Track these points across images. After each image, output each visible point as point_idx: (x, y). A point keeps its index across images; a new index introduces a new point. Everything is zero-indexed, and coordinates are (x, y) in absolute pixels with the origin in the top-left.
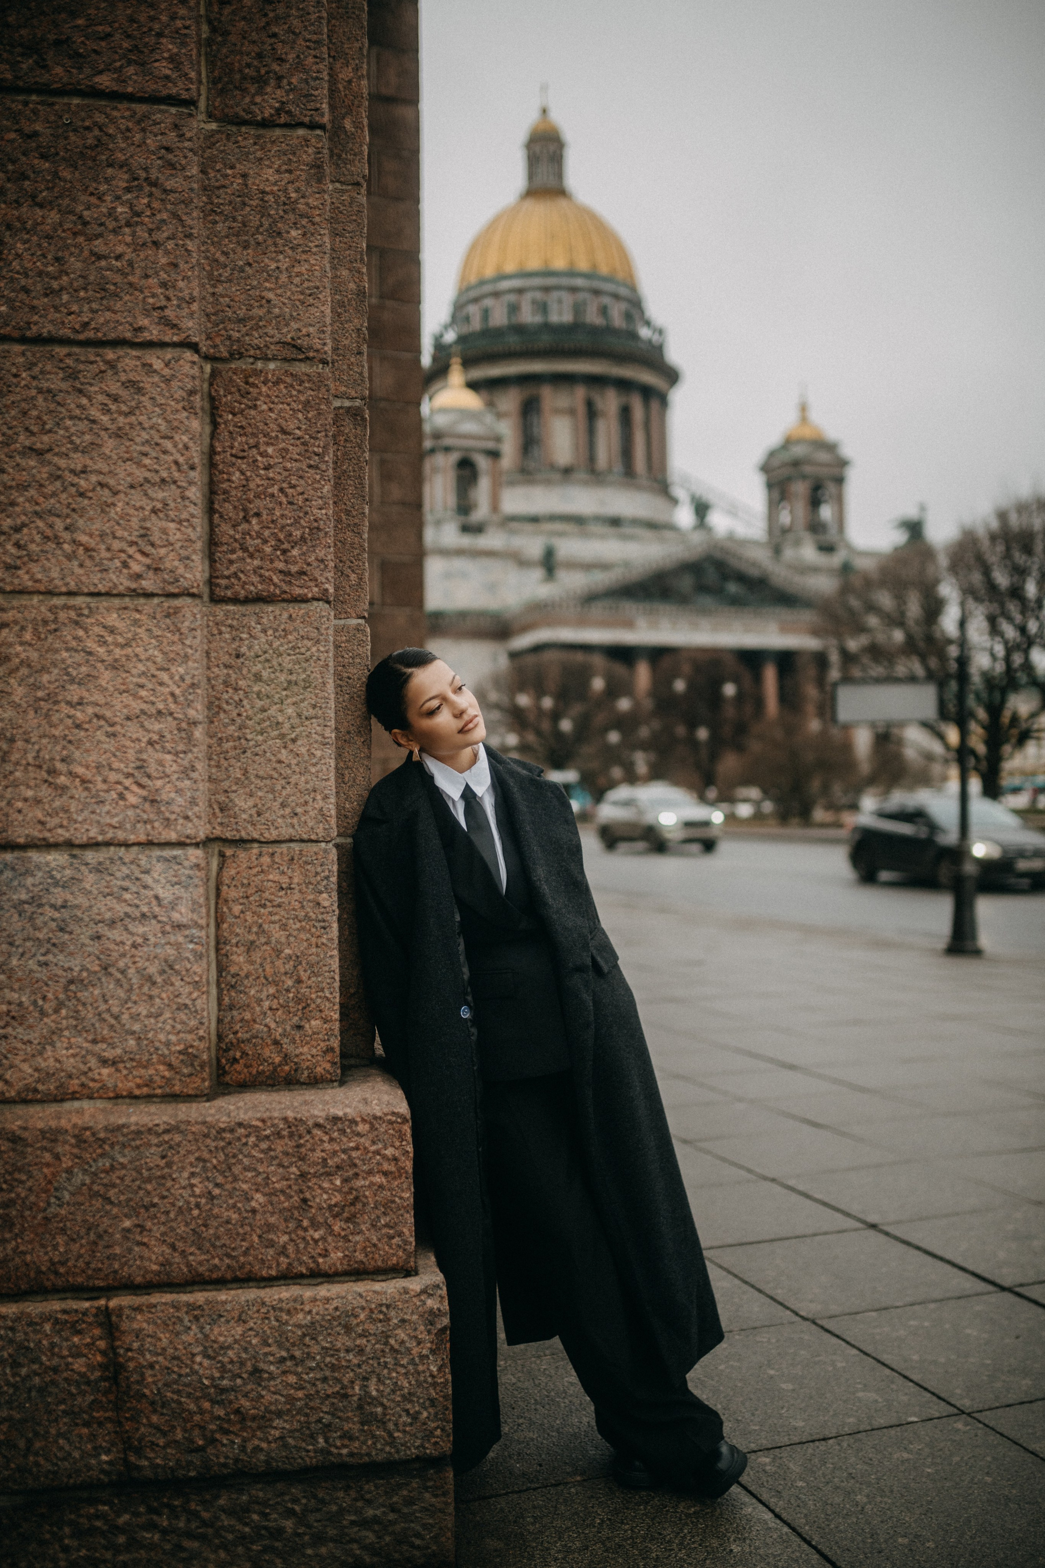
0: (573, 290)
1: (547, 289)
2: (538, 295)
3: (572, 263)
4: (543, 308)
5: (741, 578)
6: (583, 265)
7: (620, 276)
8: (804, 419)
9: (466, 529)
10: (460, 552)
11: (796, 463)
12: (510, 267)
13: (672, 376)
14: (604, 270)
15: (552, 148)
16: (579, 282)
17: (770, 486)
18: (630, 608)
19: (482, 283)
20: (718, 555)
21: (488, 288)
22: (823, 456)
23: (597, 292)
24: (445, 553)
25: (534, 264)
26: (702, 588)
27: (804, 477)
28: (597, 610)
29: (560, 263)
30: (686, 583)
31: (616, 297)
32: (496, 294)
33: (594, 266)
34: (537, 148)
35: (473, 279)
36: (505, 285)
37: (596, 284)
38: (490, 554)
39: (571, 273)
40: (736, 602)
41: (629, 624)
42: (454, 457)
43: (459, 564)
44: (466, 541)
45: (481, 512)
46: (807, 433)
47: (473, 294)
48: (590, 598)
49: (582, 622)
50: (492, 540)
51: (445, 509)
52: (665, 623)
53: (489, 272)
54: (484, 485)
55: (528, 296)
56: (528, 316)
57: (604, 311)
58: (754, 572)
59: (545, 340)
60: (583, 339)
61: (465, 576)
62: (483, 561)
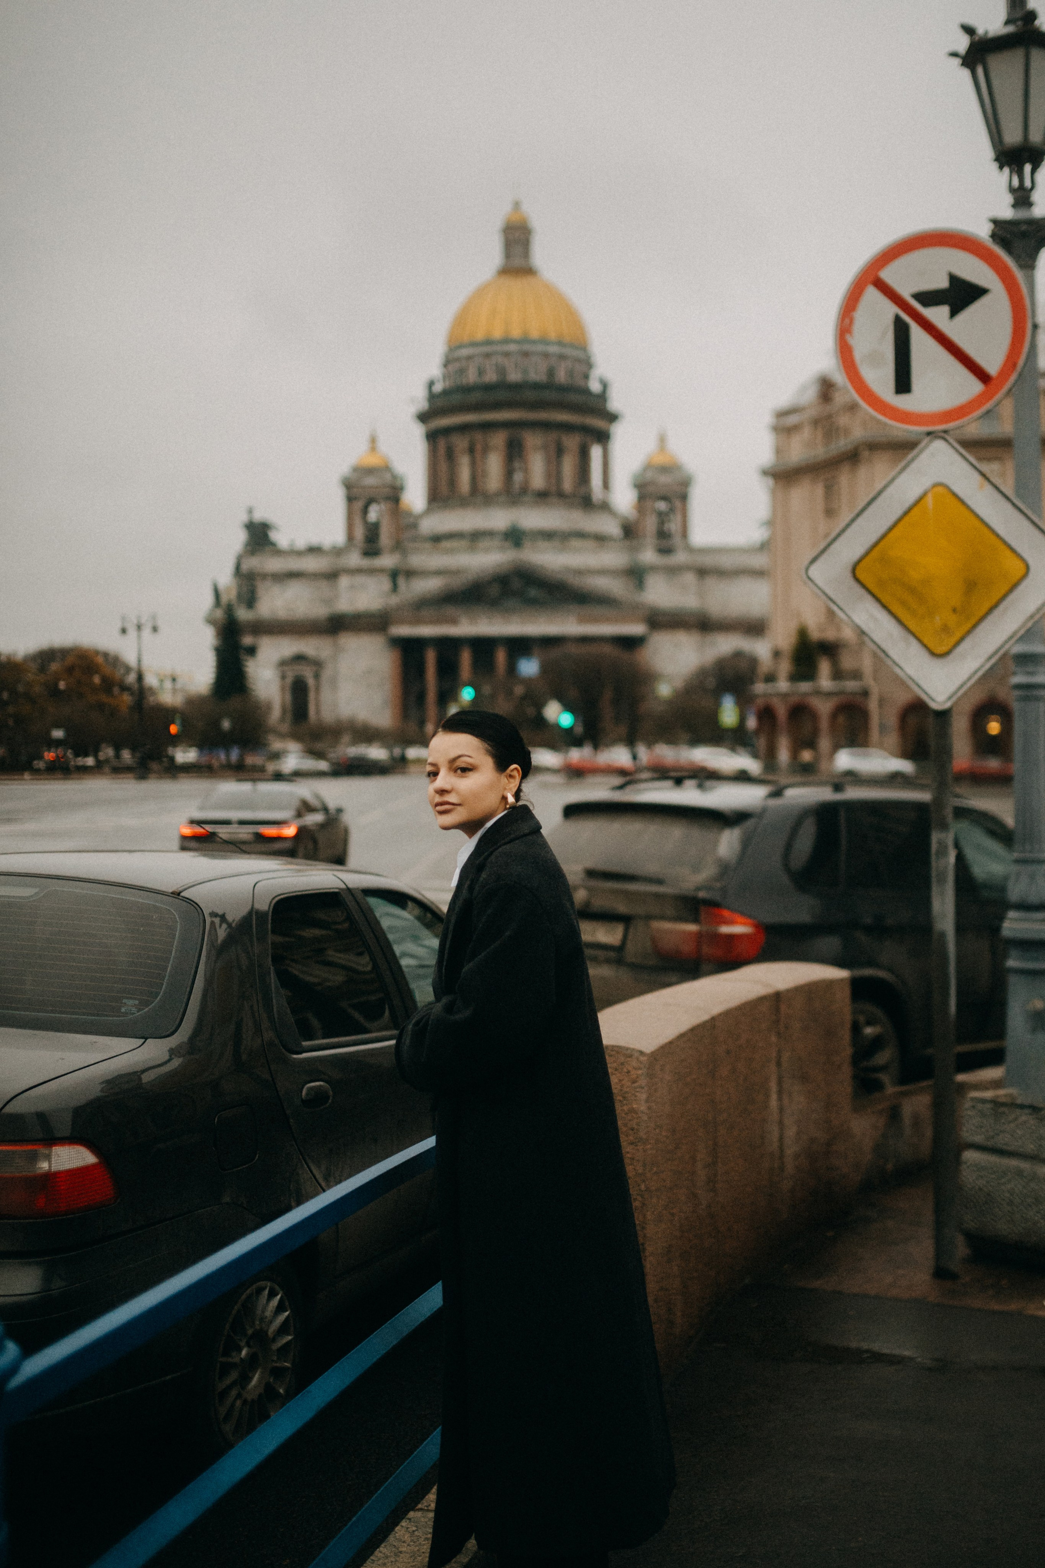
0: (506, 354)
1: (488, 355)
2: (480, 361)
3: (507, 332)
4: (482, 372)
5: (542, 583)
6: (516, 333)
8: (662, 448)
9: (367, 553)
10: (359, 571)
14: (535, 334)
15: (522, 235)
16: (512, 347)
18: (450, 610)
20: (523, 567)
23: (526, 354)
24: (350, 572)
25: (480, 336)
26: (509, 594)
28: (425, 613)
29: (498, 334)
30: (494, 591)
31: (546, 355)
32: (460, 359)
33: (527, 333)
37: (526, 347)
39: (506, 341)
40: (536, 603)
41: (454, 622)
43: (360, 579)
44: (366, 563)
46: (661, 458)
49: (418, 621)
50: (386, 560)
51: (356, 543)
52: (482, 620)
56: (470, 378)
59: (476, 397)
60: (501, 395)
61: (363, 587)
62: (377, 575)
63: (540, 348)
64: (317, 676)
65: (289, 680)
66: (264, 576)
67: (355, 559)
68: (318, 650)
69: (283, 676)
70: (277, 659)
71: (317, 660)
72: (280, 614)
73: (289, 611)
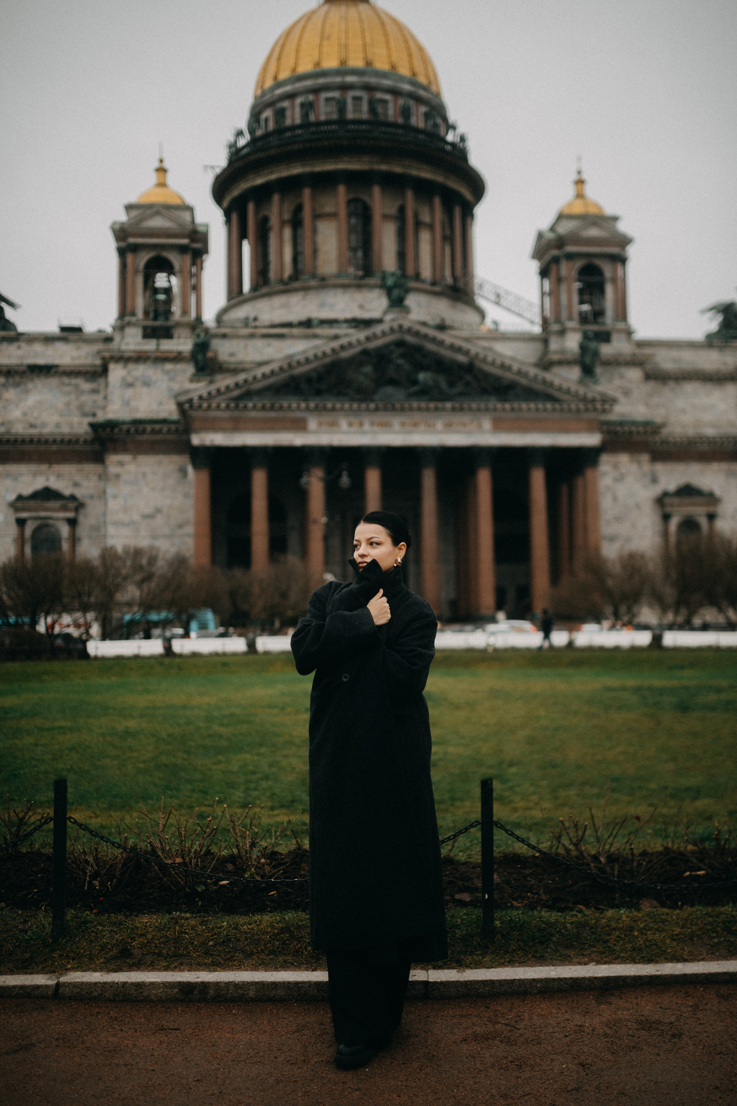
0: (344, 88)
1: (316, 90)
2: (309, 97)
3: (343, 61)
5: (439, 365)
8: (580, 196)
11: (560, 245)
16: (351, 80)
17: (542, 273)
21: (268, 100)
22: (595, 234)
23: (369, 89)
24: (125, 360)
25: (306, 67)
26: (388, 380)
27: (573, 257)
29: (331, 63)
30: (366, 374)
31: (394, 92)
32: (272, 103)
33: (370, 63)
35: (262, 93)
36: (279, 92)
37: (372, 81)
39: (343, 71)
42: (144, 257)
45: (177, 315)
46: (581, 207)
49: (238, 426)
50: (181, 344)
51: (133, 313)
55: (298, 100)
61: (147, 384)
62: (168, 366)
63: (388, 84)
64: (73, 523)
65: (29, 529)
68: (76, 485)
69: (21, 523)
70: (12, 497)
71: (73, 498)
72: (19, 429)
73: (32, 426)
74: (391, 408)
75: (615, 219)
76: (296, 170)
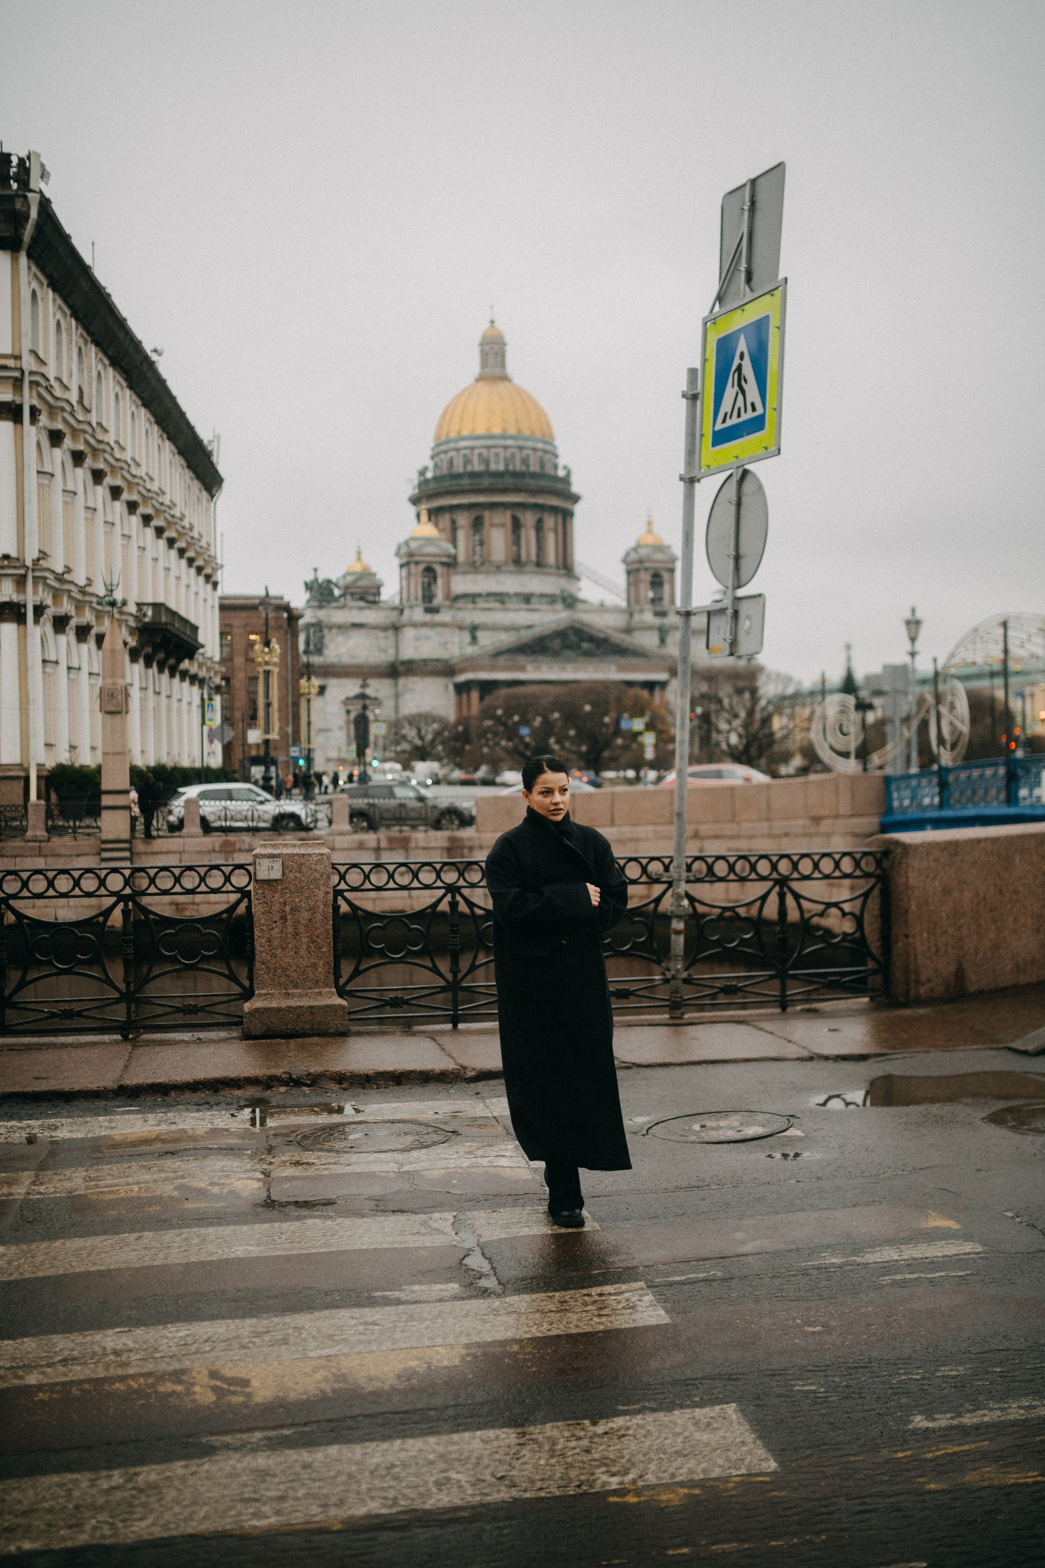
0: (506, 447)
1: (488, 448)
2: (484, 451)
3: (504, 430)
4: (487, 462)
5: (591, 639)
6: (512, 431)
7: (538, 435)
8: (650, 531)
9: (428, 610)
10: (424, 625)
11: (641, 562)
12: (465, 432)
13: (575, 499)
14: (526, 432)
15: (496, 347)
16: (509, 442)
17: (629, 573)
18: (521, 659)
19: (448, 442)
20: (577, 625)
21: (452, 445)
22: (659, 556)
23: (521, 448)
24: (415, 625)
25: (481, 430)
26: (567, 646)
27: (646, 569)
28: (502, 661)
29: (497, 430)
30: (556, 643)
31: (535, 450)
32: (458, 450)
33: (519, 432)
34: (487, 348)
35: (443, 438)
36: (462, 444)
37: (521, 443)
38: (444, 625)
39: (504, 437)
40: (588, 654)
41: (523, 669)
42: (422, 567)
43: (424, 631)
44: (428, 618)
45: (439, 599)
46: (650, 540)
47: (443, 448)
48: (497, 654)
49: (493, 668)
50: (445, 616)
51: (417, 599)
52: (544, 668)
53: (453, 435)
54: (440, 582)
55: (477, 451)
56: (477, 467)
57: (525, 461)
58: (601, 635)
59: (486, 482)
60: (509, 482)
61: (427, 638)
62: (439, 629)
63: (530, 444)
65: (351, 716)
66: (330, 628)
67: (418, 614)
68: (378, 691)
69: (348, 712)
70: (343, 697)
71: (376, 699)
72: (346, 660)
73: (353, 657)
74: (569, 660)
75: (669, 547)
76: (481, 499)
